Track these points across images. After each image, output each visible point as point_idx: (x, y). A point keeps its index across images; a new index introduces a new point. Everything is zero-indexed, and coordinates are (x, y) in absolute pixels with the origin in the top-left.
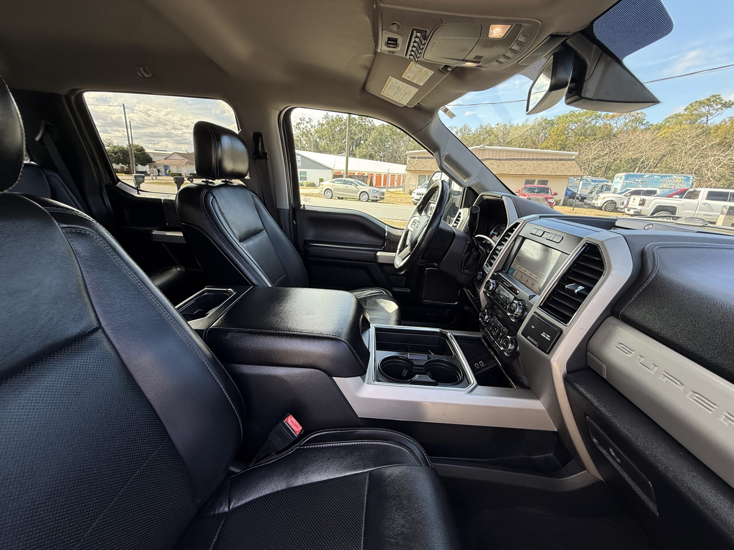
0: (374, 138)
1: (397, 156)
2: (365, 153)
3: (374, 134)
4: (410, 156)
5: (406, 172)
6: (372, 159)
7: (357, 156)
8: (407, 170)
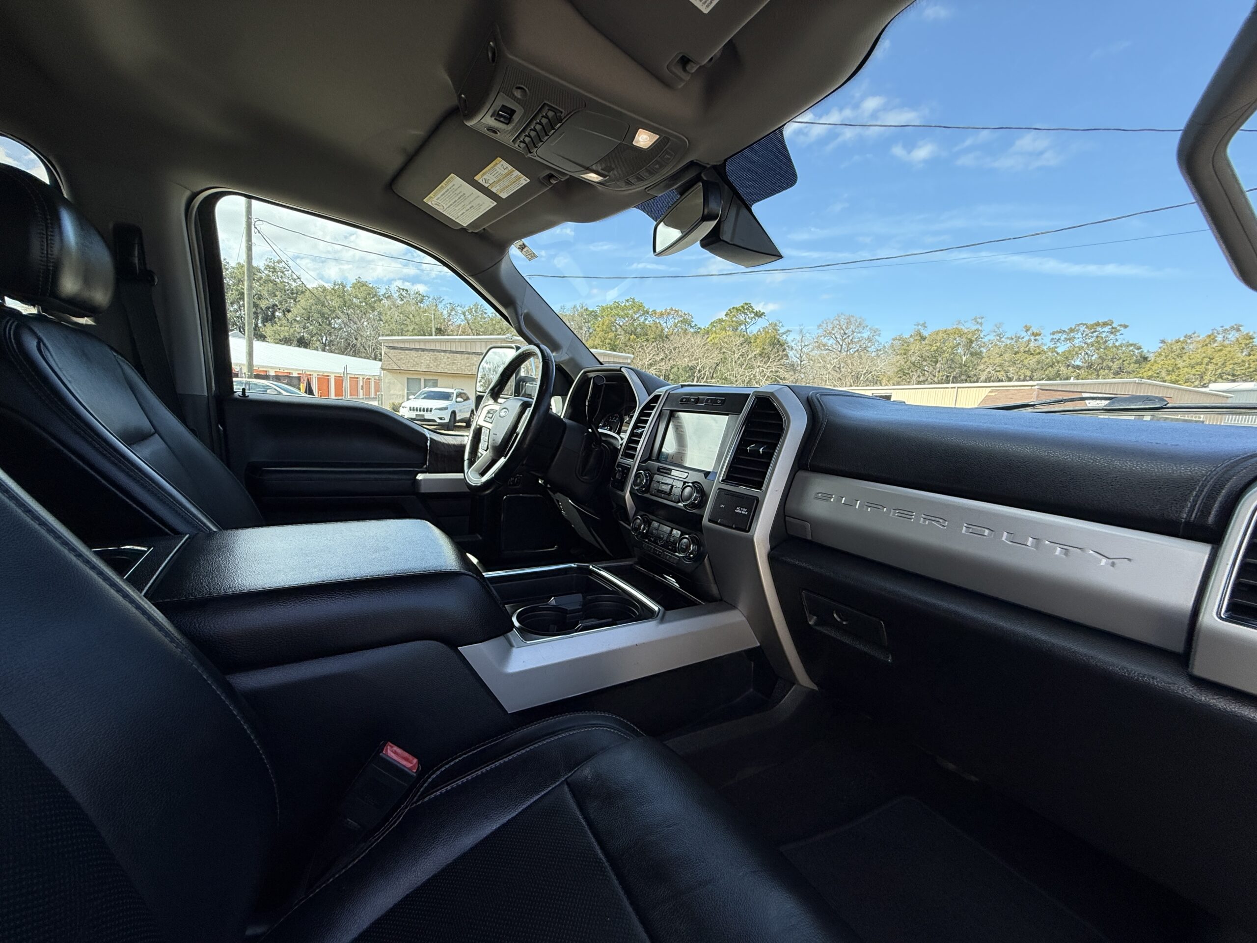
0: (304, 309)
1: (358, 345)
2: (287, 334)
3: (303, 302)
4: (386, 344)
5: (382, 372)
6: (306, 347)
7: (268, 339)
8: (383, 369)
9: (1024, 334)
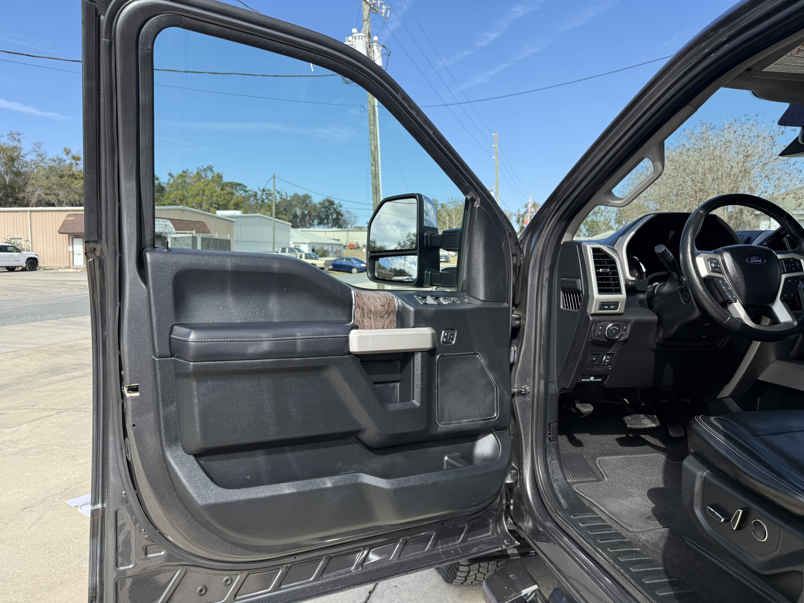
9: (65, 157)
